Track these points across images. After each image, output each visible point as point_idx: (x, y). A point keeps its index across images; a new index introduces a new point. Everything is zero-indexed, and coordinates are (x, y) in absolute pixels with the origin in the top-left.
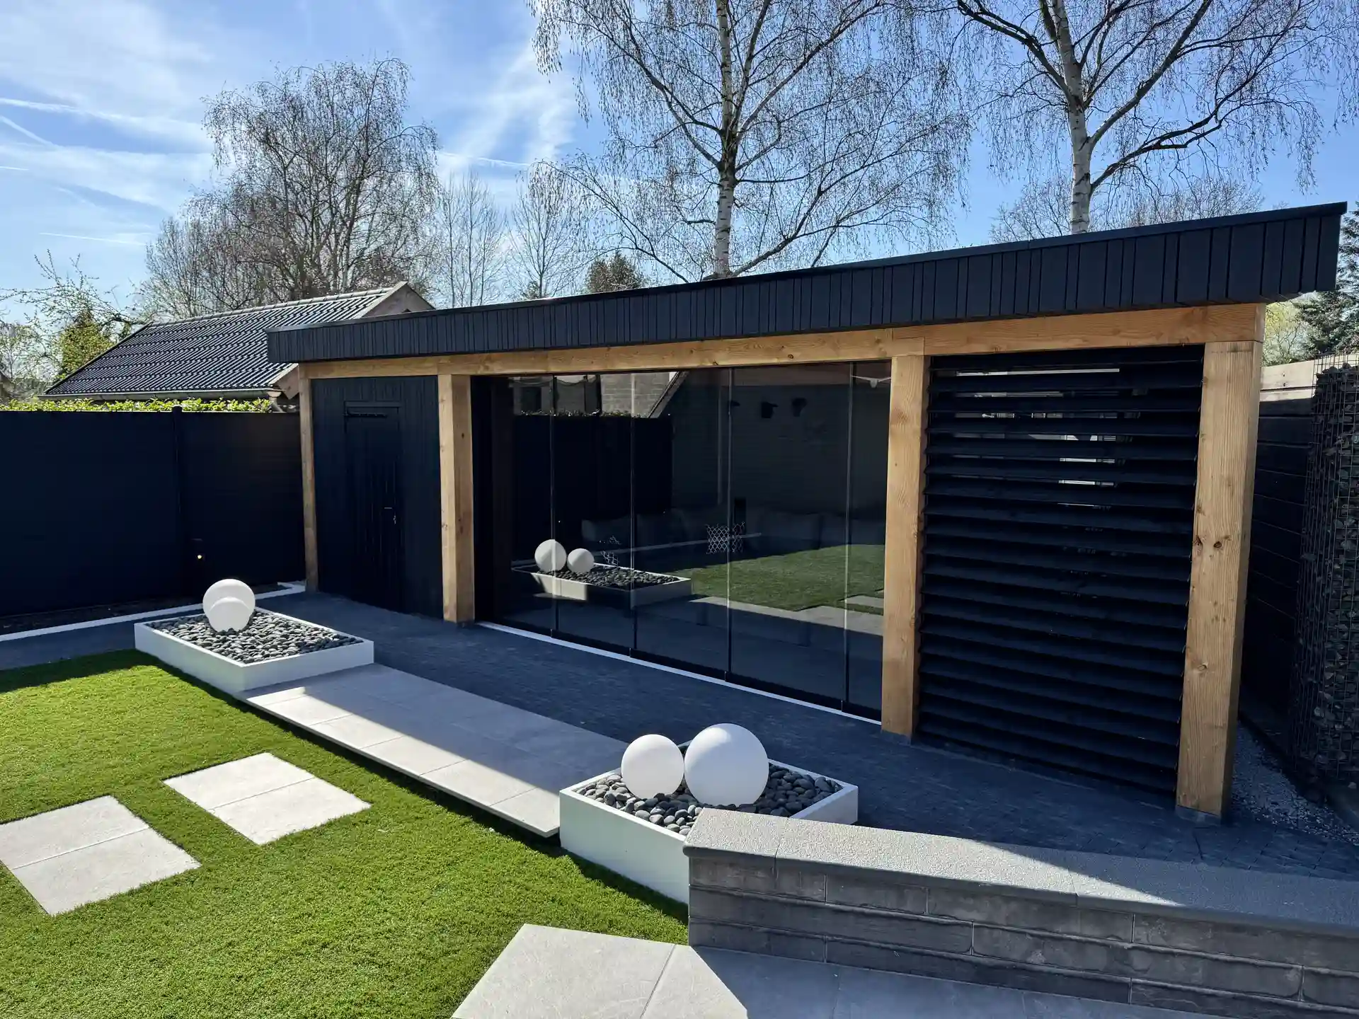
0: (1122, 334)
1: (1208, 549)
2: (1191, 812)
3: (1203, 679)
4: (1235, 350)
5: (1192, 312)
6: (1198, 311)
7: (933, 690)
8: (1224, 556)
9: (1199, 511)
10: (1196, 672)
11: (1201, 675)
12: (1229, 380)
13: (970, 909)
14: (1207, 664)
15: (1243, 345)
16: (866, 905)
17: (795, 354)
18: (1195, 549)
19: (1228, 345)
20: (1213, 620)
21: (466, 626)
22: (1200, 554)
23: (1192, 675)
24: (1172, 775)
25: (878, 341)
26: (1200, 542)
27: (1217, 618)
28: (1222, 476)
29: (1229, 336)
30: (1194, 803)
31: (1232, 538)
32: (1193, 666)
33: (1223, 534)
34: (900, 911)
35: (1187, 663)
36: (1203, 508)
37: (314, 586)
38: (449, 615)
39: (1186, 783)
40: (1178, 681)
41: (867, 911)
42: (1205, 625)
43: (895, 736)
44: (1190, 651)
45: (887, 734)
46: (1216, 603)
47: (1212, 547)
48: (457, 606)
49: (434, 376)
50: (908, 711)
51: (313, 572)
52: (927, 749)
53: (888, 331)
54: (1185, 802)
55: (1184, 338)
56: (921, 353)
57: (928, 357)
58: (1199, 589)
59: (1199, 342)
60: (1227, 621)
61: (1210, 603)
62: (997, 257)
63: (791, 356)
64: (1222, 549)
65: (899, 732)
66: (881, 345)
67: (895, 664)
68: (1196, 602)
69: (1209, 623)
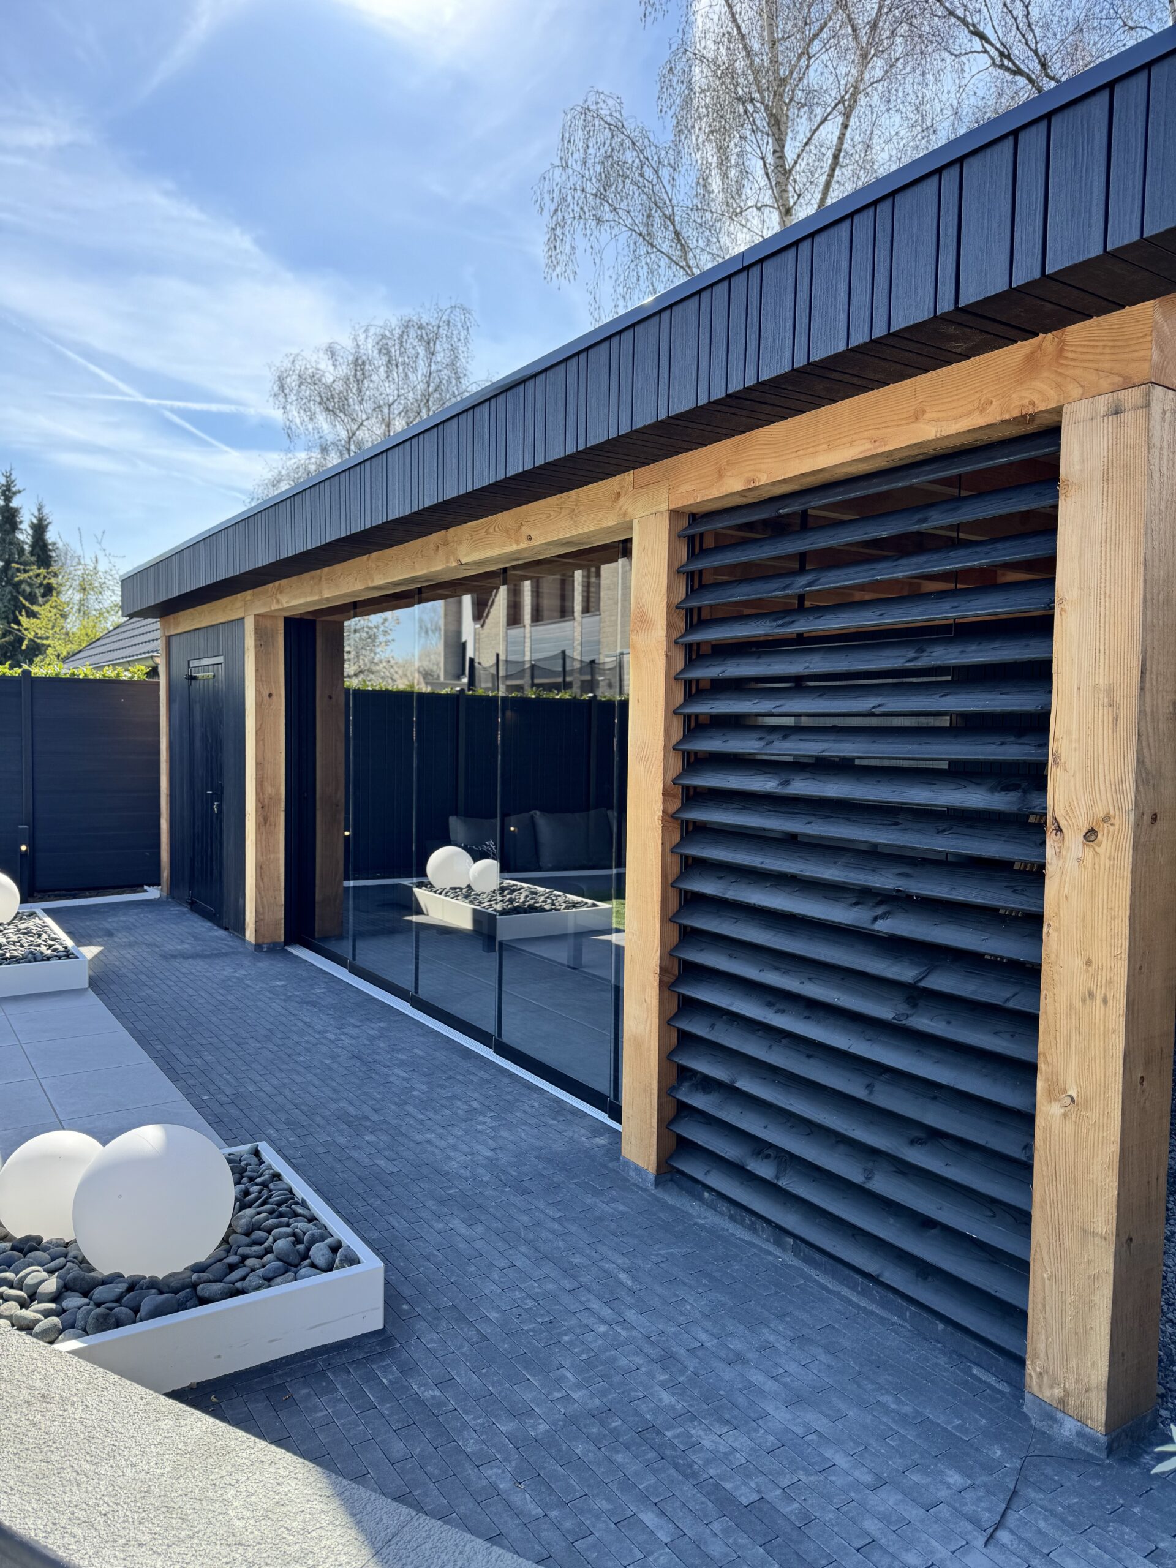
0: (927, 416)
3: (1070, 1127)
4: (1116, 411)
5: (1040, 347)
6: (1048, 341)
8: (1104, 861)
9: (1056, 764)
10: (1056, 1109)
11: (1065, 1115)
12: (1106, 477)
14: (1074, 1095)
15: (1130, 397)
17: (533, 534)
18: (1051, 841)
19: (1102, 403)
20: (1084, 1001)
22: (1059, 855)
23: (1048, 1113)
24: (1019, 1319)
25: (616, 497)
26: (1059, 829)
27: (1091, 995)
28: (1096, 686)
29: (1105, 384)
31: (1117, 822)
32: (1051, 1097)
33: (1100, 814)
35: (1041, 1083)
36: (1063, 759)
37: (166, 892)
38: (250, 935)
39: (1041, 1347)
42: (1071, 1007)
43: (637, 1169)
44: (1046, 1062)
45: (627, 1163)
46: (1089, 963)
47: (1081, 838)
48: (256, 922)
49: (243, 619)
50: (651, 1127)
51: (165, 874)
52: (673, 1198)
53: (629, 477)
54: (1040, 1387)
55: (1026, 402)
56: (665, 507)
57: (675, 513)
58: (1058, 930)
59: (1053, 405)
60: (1110, 1003)
61: (1079, 962)
62: (705, 296)
63: (529, 538)
64: (1099, 845)
65: (641, 1164)
66: (622, 501)
67: (638, 1043)
68: (1053, 957)
69: (1078, 1004)
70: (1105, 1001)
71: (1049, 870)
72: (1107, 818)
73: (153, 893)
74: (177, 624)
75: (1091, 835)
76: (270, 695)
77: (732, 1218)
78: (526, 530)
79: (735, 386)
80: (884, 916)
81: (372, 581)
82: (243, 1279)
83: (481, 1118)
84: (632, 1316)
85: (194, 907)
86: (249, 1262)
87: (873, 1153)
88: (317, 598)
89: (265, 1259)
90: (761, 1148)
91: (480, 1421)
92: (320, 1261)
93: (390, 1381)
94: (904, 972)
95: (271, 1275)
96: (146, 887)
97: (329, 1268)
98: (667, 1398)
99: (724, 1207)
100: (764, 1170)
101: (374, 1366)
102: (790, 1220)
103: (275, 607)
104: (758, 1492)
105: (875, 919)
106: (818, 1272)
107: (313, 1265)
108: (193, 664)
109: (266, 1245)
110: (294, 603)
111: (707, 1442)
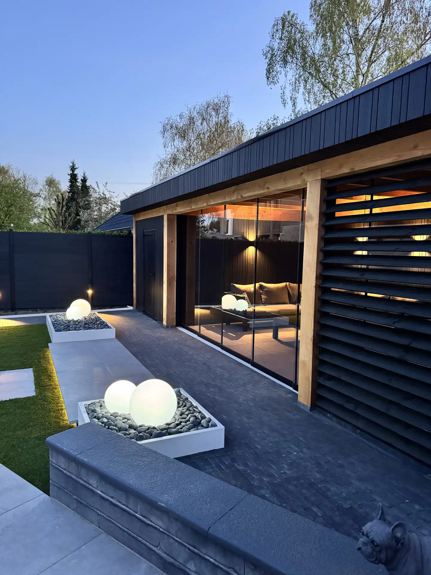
13: (158, 518)
16: (114, 497)
21: (168, 327)
34: (127, 507)
37: (135, 308)
38: (165, 323)
41: (114, 501)
43: (304, 405)
45: (300, 403)
48: (167, 318)
49: (163, 216)
50: (309, 391)
51: (135, 302)
52: (316, 415)
53: (306, 167)
56: (320, 178)
57: (323, 181)
62: (338, 107)
63: (268, 188)
65: (305, 404)
66: (303, 175)
67: (304, 363)
73: (130, 308)
74: (139, 217)
76: (172, 242)
77: (338, 423)
78: (267, 186)
79: (349, 138)
80: (398, 322)
81: (210, 203)
82: (181, 428)
83: (248, 386)
84: (305, 450)
85: (145, 312)
86: (183, 424)
87: (391, 402)
88: (189, 208)
89: (188, 423)
90: (349, 399)
91: (258, 477)
92: (205, 425)
93: (228, 463)
94: (404, 341)
95: (190, 428)
96: (128, 306)
97: (208, 427)
98: (318, 476)
99: (335, 419)
100: (350, 407)
101: (223, 458)
102: (360, 424)
103: (175, 211)
104: (351, 505)
105: (394, 323)
106: (368, 442)
107: (202, 426)
108: (145, 231)
109: (187, 419)
110: (181, 210)
111: (332, 489)
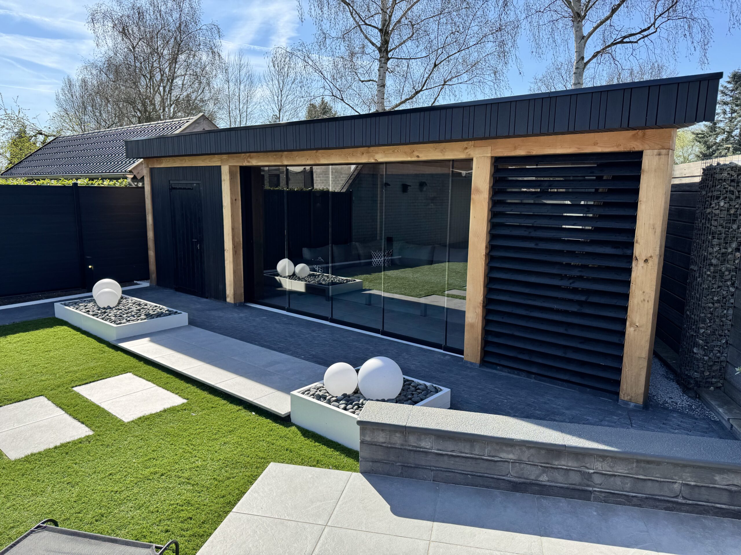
0: (598, 145)
1: (641, 263)
2: (626, 403)
3: (636, 333)
4: (659, 154)
5: (637, 133)
6: (640, 132)
7: (490, 339)
8: (650, 267)
9: (637, 242)
10: (632, 329)
11: (635, 330)
12: (655, 171)
13: (508, 453)
14: (638, 325)
15: (664, 151)
16: (454, 451)
17: (420, 155)
18: (634, 263)
19: (656, 152)
20: (642, 302)
21: (239, 305)
22: (636, 266)
23: (630, 330)
24: (618, 383)
25: (466, 148)
26: (637, 259)
27: (644, 300)
28: (649, 224)
29: (657, 147)
30: (629, 397)
31: (654, 257)
32: (631, 326)
33: (649, 255)
34: (472, 454)
35: (628, 323)
36: (639, 241)
37: (154, 283)
38: (230, 299)
39: (625, 387)
40: (623, 334)
41: (454, 454)
42: (638, 303)
43: (472, 363)
44: (630, 318)
45: (466, 362)
46: (644, 292)
47: (643, 262)
48: (234, 294)
49: (220, 166)
50: (478, 350)
52: (486, 370)
53: (471, 143)
54: (624, 397)
55: (632, 147)
56: (490, 155)
57: (492, 157)
58: (635, 284)
59: (640, 149)
60: (649, 302)
61: (641, 292)
63: (418, 157)
64: (649, 263)
65: (473, 361)
66: (468, 150)
67: (472, 325)
68: (633, 291)
69: (640, 303)
70: (648, 301)
71: (633, 269)
72: (651, 257)
73: (145, 284)
75: (646, 261)
76: (236, 200)
78: (416, 153)
79: (544, 131)
81: (320, 161)
86: (414, 393)
88: (279, 164)
89: (418, 391)
92: (433, 390)
94: (581, 298)
95: (425, 394)
97: (437, 392)
103: (246, 163)
106: (545, 383)
107: (432, 392)
108: (173, 182)
